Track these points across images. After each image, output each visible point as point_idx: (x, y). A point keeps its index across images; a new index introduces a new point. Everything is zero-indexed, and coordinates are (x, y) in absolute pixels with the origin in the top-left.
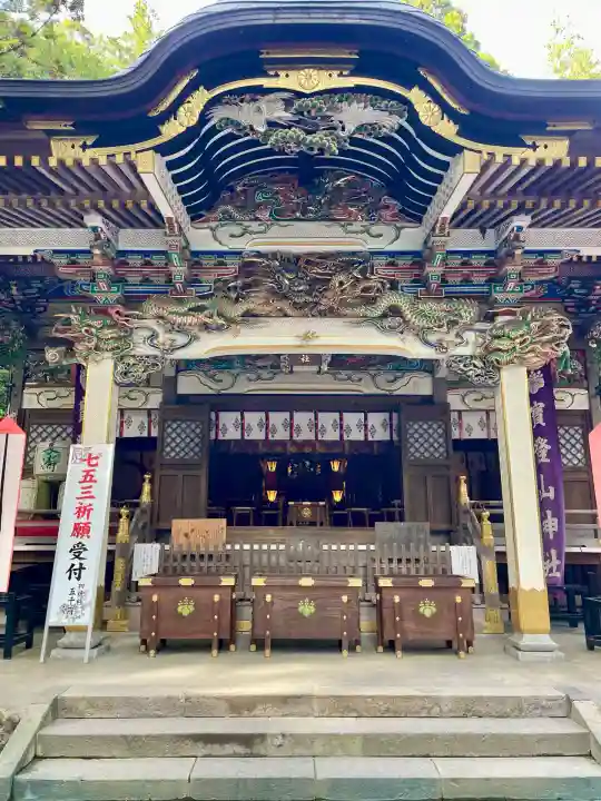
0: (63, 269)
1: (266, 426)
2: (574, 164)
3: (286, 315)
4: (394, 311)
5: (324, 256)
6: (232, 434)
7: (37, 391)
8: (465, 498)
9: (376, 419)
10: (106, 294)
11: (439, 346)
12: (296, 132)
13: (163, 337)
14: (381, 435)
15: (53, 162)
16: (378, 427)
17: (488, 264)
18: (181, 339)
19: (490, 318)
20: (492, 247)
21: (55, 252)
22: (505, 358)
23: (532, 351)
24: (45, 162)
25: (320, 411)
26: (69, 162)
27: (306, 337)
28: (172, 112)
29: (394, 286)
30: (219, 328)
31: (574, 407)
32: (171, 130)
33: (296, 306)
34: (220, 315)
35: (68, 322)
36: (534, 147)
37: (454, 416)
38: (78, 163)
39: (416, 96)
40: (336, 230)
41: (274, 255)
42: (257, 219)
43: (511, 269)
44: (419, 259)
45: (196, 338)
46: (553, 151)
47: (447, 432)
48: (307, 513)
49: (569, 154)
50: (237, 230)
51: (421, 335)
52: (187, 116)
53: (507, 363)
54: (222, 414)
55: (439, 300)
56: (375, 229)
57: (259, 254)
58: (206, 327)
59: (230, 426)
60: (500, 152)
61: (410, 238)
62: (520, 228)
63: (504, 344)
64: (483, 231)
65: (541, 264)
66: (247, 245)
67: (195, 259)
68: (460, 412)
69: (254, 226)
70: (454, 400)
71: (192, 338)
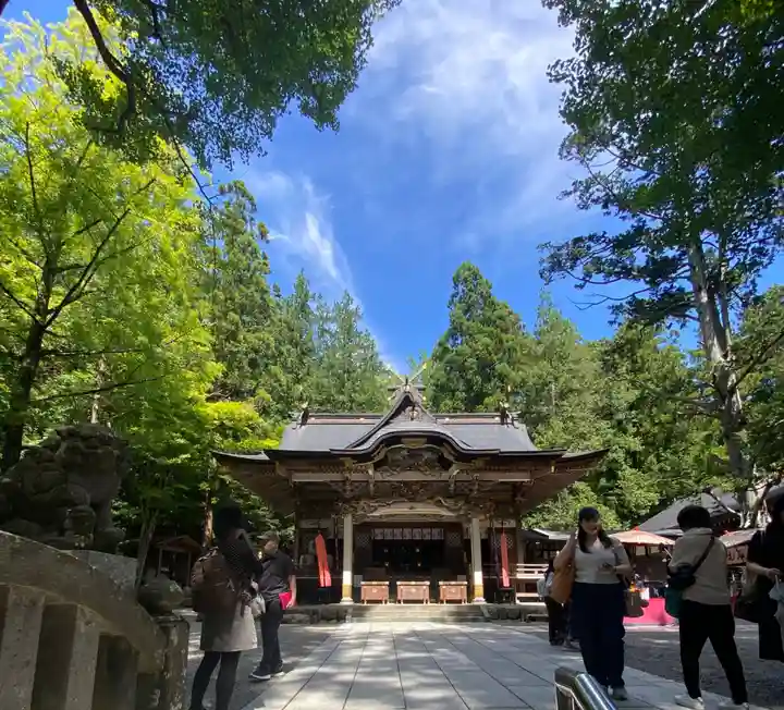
0: (334, 487)
1: (393, 534)
3: (404, 501)
4: (439, 501)
5: (417, 482)
6: (379, 538)
9: (436, 531)
10: (348, 495)
14: (436, 538)
16: (436, 534)
17: (468, 484)
18: (372, 510)
19: (469, 503)
20: (471, 479)
21: (332, 481)
25: (414, 528)
27: (411, 509)
29: (438, 493)
30: (384, 506)
32: (376, 459)
33: (407, 499)
34: (386, 502)
36: (475, 463)
41: (400, 482)
42: (395, 470)
47: (462, 537)
50: (389, 474)
51: (447, 508)
52: (382, 456)
53: (475, 517)
54: (375, 529)
55: (452, 497)
56: (433, 473)
57: (396, 481)
58: (380, 506)
59: (378, 534)
61: (444, 476)
62: (476, 476)
64: (468, 474)
66: (391, 479)
67: (377, 484)
69: (395, 472)
71: (376, 509)
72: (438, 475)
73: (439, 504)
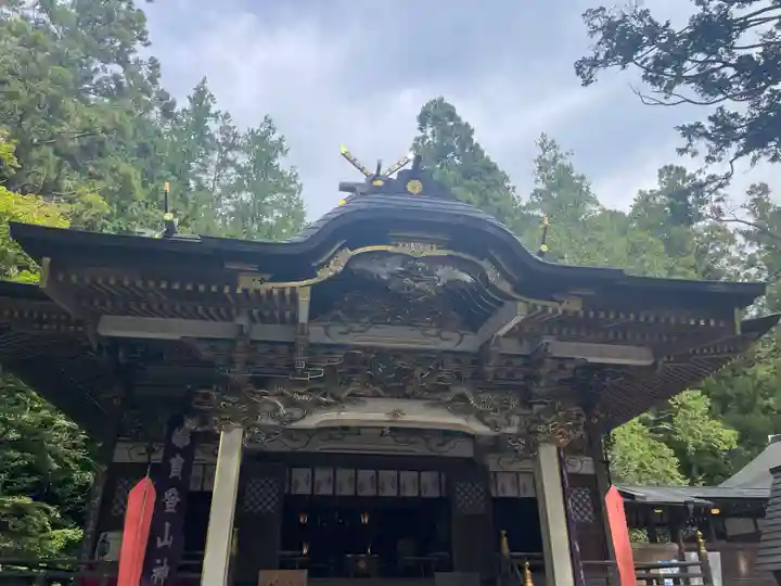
0: (205, 353)
1: (334, 481)
2: (586, 314)
3: (379, 396)
4: (463, 397)
5: (407, 351)
6: (303, 489)
7: (130, 446)
8: (506, 550)
9: (428, 477)
10: (239, 374)
11: (493, 425)
12: (408, 281)
13: (283, 411)
15: (239, 291)
16: (429, 485)
17: (526, 365)
18: (297, 413)
19: (530, 406)
20: (527, 353)
21: (199, 339)
22: (543, 438)
23: (560, 433)
24: (233, 290)
25: (381, 469)
26: (251, 291)
27: (395, 414)
28: (327, 263)
29: (459, 377)
30: (327, 404)
31: (583, 472)
32: (324, 274)
33: (386, 390)
34: (332, 396)
35: (207, 396)
36: (561, 303)
37: (492, 476)
38: (257, 291)
39: (485, 264)
40: (417, 333)
42: (357, 322)
43: (543, 371)
44: (478, 358)
45: (309, 413)
46: (574, 306)
47: (487, 491)
48: (362, 565)
49: (583, 309)
50: (343, 329)
51: (480, 417)
52: (335, 268)
53: (545, 441)
54: (295, 471)
55: (491, 390)
56: (444, 334)
57: (358, 347)
58: (319, 404)
59: (301, 481)
60: (540, 304)
61: (470, 343)
62: (547, 344)
63: (541, 428)
64: (521, 341)
65: (562, 367)
66: (349, 340)
67: (313, 348)
68: (495, 473)
69: (357, 327)
70: (492, 463)
71: (307, 413)
72: (456, 336)
73: (460, 405)
